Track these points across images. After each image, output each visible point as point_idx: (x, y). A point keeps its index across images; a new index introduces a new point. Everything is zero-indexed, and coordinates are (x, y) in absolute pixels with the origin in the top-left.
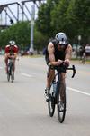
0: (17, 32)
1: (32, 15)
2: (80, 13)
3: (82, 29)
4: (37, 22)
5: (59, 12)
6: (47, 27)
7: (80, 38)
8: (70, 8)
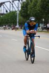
0: (9, 17)
1: (18, 8)
2: (44, 7)
3: (45, 15)
4: (20, 11)
5: (32, 6)
6: (25, 14)
7: (43, 20)
8: (38, 4)
